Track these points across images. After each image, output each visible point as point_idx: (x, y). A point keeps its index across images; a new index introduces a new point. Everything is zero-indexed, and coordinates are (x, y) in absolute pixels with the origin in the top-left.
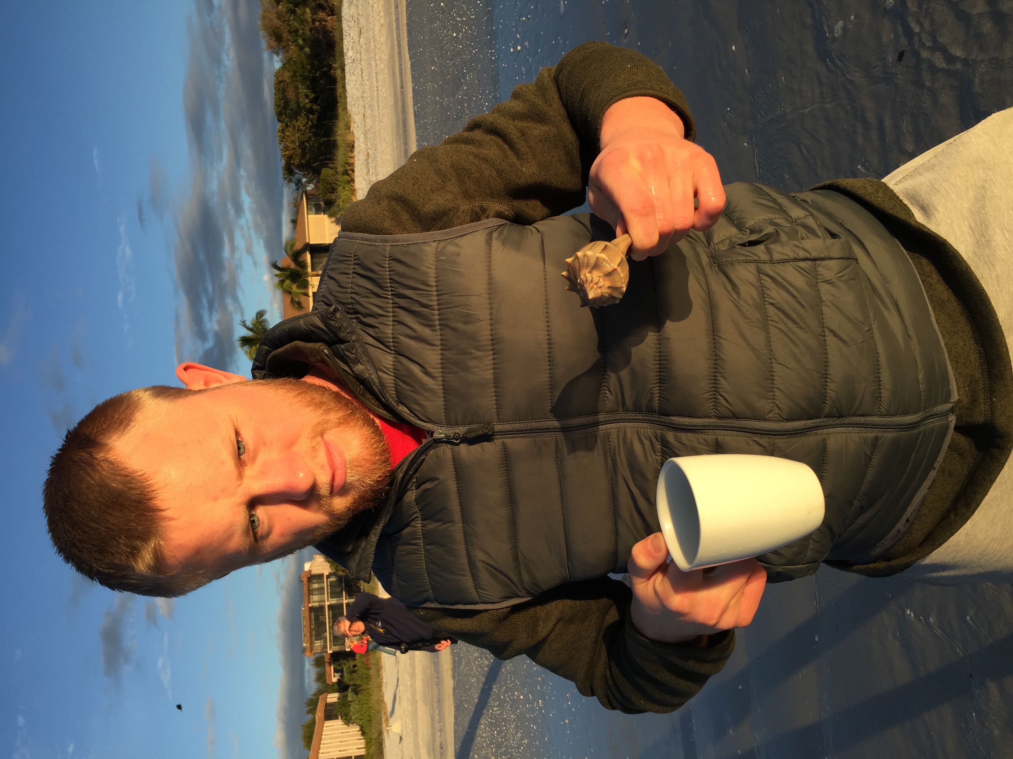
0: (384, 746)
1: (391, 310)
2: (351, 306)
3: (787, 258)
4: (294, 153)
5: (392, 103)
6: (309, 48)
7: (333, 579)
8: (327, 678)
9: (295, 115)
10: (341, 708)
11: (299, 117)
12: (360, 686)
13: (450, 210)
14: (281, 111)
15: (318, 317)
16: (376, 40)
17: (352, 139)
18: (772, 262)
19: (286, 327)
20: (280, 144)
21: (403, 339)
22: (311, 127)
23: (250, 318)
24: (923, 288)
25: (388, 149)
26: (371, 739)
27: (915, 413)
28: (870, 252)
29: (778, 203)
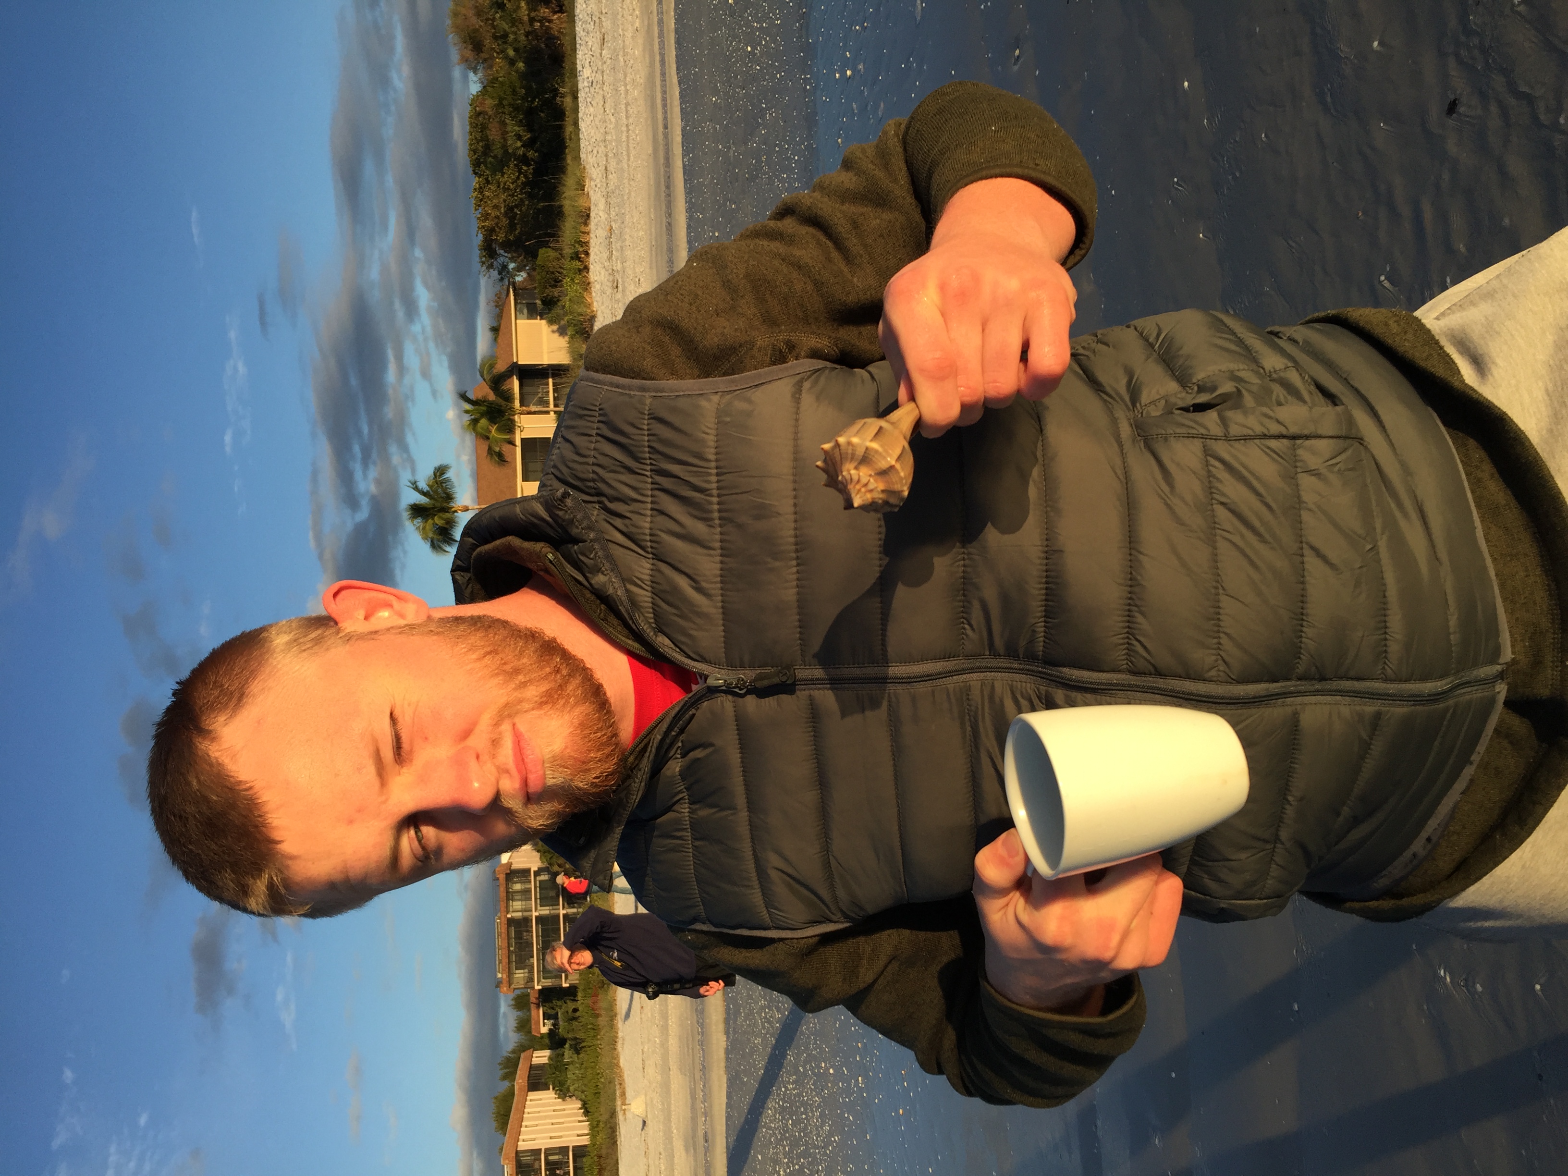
0: (618, 1133)
1: (649, 493)
2: (592, 484)
3: (1251, 433)
4: (497, 224)
5: (650, 151)
6: (523, 62)
7: (544, 877)
8: (533, 1027)
9: (500, 166)
10: (554, 1074)
11: (505, 169)
12: (584, 1042)
13: (740, 346)
14: (479, 159)
15: (541, 503)
16: (627, 53)
17: (586, 205)
18: (1227, 438)
19: (496, 514)
20: (476, 210)
21: (665, 537)
22: (524, 184)
23: (424, 477)
24: (1466, 484)
25: (642, 222)
26: (599, 1122)
27: (1442, 677)
28: (1387, 427)
29: (1246, 346)
